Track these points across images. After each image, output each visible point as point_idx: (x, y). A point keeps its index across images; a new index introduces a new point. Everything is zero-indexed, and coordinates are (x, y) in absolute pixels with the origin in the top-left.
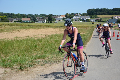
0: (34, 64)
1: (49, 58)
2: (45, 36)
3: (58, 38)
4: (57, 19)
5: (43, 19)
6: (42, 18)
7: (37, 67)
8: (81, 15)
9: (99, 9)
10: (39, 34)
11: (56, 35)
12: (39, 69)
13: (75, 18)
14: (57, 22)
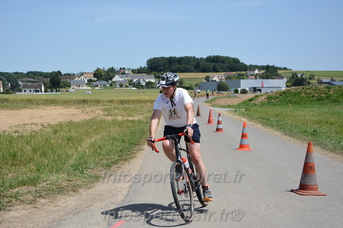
0: (6, 200)
1: (47, 184)
2: (40, 127)
3: (73, 130)
4: (72, 82)
5: (36, 84)
6: (32, 80)
7: (16, 207)
8: (133, 71)
9: (175, 57)
10: (25, 123)
11: (70, 124)
12: (20, 214)
13: (117, 79)
14: (74, 90)
